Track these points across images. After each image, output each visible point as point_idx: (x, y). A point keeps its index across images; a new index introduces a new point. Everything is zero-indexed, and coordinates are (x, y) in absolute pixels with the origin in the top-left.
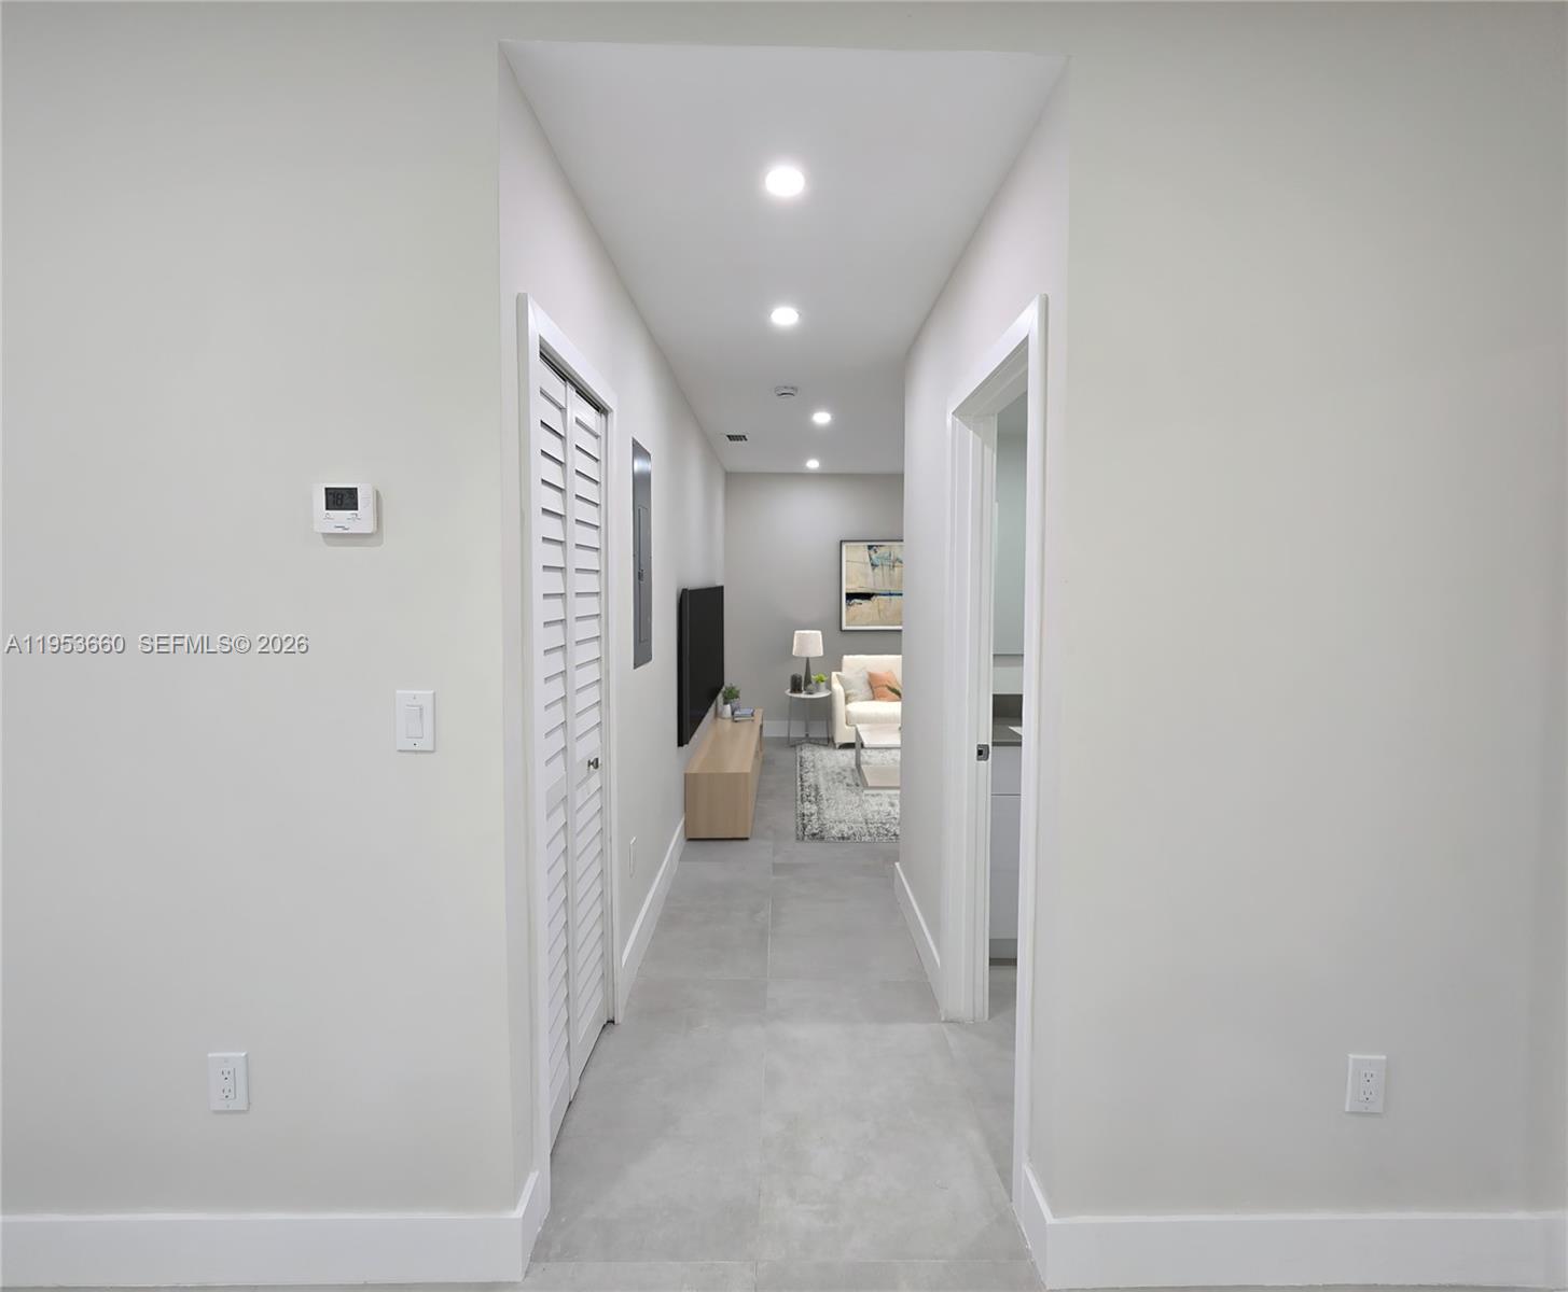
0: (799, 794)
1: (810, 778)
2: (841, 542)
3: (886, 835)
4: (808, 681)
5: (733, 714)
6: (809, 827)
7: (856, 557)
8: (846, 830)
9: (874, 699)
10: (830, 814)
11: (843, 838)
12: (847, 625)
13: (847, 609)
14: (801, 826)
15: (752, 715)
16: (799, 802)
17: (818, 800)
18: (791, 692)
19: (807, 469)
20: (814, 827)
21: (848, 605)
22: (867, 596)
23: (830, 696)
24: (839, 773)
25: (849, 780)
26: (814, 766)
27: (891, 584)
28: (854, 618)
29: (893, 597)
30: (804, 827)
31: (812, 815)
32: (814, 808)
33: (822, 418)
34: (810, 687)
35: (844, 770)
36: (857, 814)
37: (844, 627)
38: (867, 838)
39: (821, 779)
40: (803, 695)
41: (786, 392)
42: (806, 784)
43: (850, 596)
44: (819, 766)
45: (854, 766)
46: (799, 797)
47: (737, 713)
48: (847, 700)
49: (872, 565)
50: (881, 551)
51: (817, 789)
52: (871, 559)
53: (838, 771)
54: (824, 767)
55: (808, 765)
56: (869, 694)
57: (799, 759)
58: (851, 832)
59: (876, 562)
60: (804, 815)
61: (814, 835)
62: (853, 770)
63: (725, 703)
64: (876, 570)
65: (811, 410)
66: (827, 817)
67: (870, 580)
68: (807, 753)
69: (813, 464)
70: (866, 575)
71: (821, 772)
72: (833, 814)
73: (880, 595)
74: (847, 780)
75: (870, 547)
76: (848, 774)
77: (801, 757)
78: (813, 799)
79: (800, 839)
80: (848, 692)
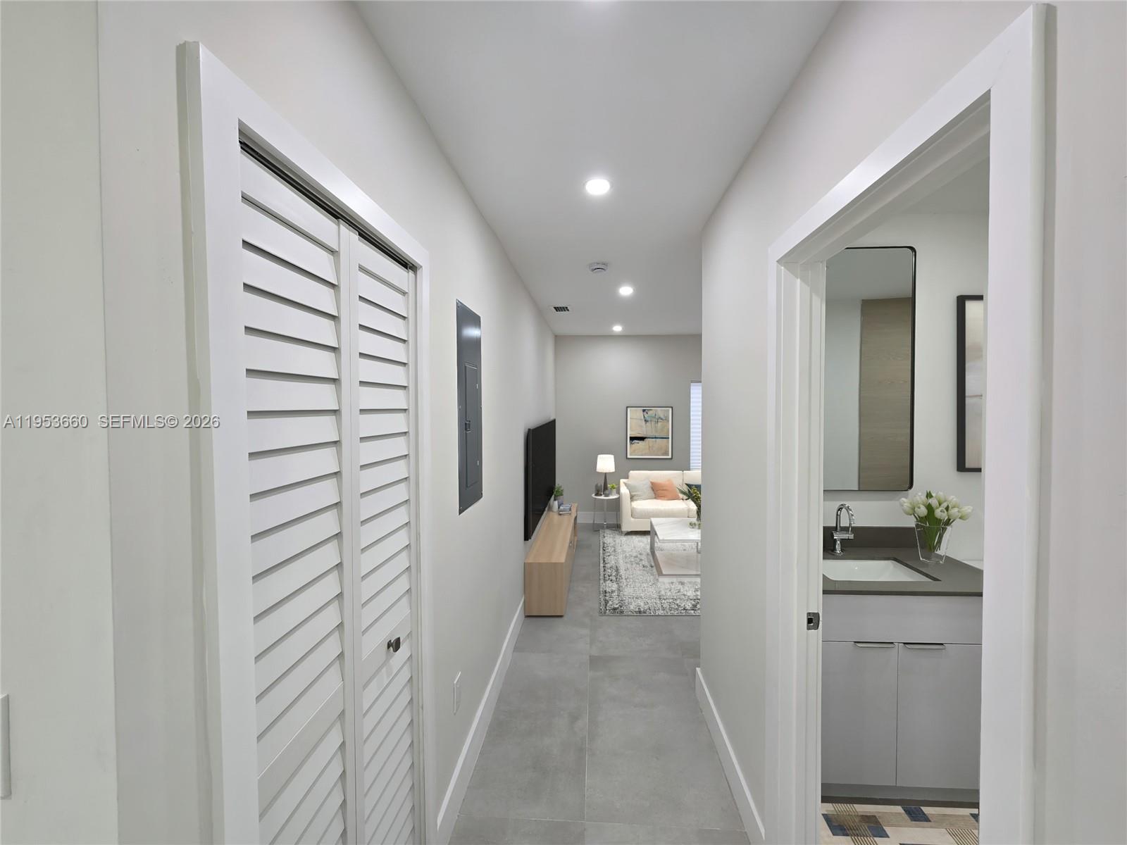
0: (602, 573)
1: (611, 561)
2: (627, 407)
3: (677, 609)
4: (606, 488)
5: (559, 508)
6: (610, 603)
7: (635, 416)
8: (642, 604)
9: (655, 498)
10: (628, 591)
11: (640, 612)
12: (630, 455)
13: (630, 447)
14: (603, 603)
15: (570, 510)
16: (602, 581)
17: (618, 578)
18: (596, 495)
19: (613, 331)
20: (614, 603)
21: (631, 443)
22: (642, 439)
23: (619, 498)
24: (636, 557)
25: (646, 563)
26: (615, 551)
27: (656, 431)
28: (634, 451)
29: (658, 440)
30: (606, 602)
31: (613, 592)
32: (615, 586)
33: (626, 291)
34: (607, 492)
35: (640, 554)
36: (652, 591)
37: (629, 457)
38: (661, 612)
39: (621, 561)
40: (602, 497)
41: (599, 268)
42: (608, 566)
43: (632, 439)
44: (619, 550)
45: (649, 551)
46: (602, 577)
47: (561, 508)
48: (632, 498)
49: (645, 421)
50: (650, 413)
51: (617, 570)
52: (644, 417)
53: (635, 554)
54: (624, 552)
55: (610, 550)
56: (652, 494)
57: (601, 544)
58: (646, 607)
59: (648, 419)
60: (606, 592)
61: (615, 609)
62: (648, 554)
63: (555, 500)
64: (648, 424)
65: (619, 283)
66: (625, 593)
67: (644, 429)
68: (609, 538)
69: (618, 329)
70: (641, 426)
71: (621, 556)
72: (631, 590)
73: (649, 438)
74: (643, 563)
75: (644, 411)
76: (643, 557)
77: (604, 543)
78: (614, 578)
79: (602, 613)
80: (633, 494)
